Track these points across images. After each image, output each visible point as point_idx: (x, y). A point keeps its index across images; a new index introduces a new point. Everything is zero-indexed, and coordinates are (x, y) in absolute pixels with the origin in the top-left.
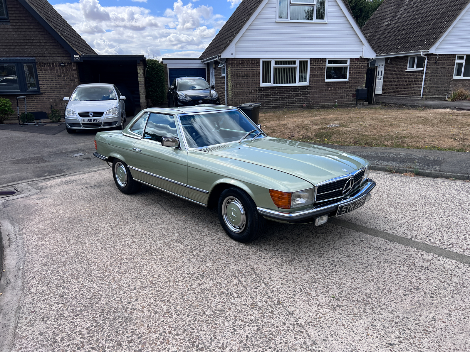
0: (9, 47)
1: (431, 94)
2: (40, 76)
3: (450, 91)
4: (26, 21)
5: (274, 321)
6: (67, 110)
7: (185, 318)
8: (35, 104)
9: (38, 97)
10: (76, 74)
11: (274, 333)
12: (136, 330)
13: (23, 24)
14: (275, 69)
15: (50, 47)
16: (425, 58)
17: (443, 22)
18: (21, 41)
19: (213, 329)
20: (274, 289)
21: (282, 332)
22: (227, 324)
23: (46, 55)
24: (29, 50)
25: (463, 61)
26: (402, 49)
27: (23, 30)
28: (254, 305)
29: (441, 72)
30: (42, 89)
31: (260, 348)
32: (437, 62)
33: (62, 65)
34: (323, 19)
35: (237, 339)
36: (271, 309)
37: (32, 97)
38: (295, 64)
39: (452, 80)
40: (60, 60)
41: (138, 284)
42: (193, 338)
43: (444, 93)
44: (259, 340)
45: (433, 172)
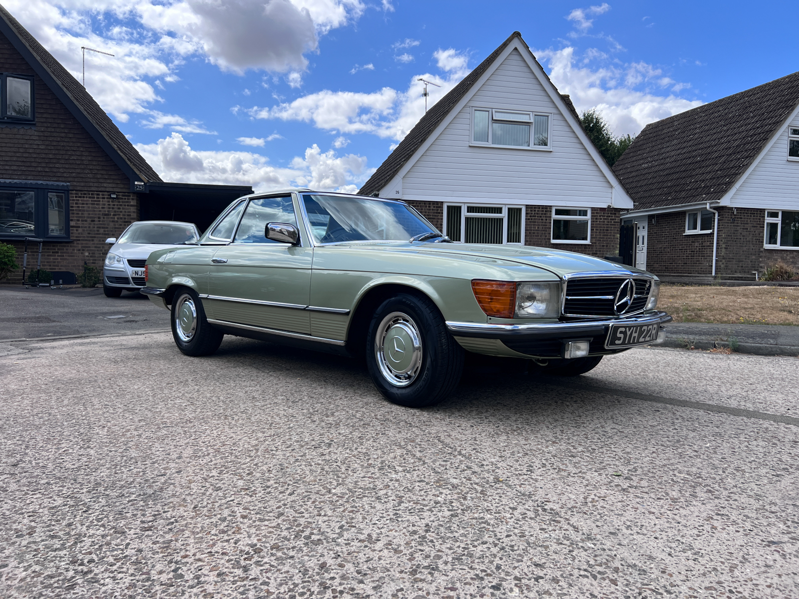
0: (28, 164)
1: (729, 271)
2: (73, 214)
3: (761, 267)
4: (62, 126)
5: (489, 505)
6: (109, 255)
7: (285, 497)
8: (57, 259)
9: (65, 246)
10: (134, 212)
11: (492, 522)
12: (164, 512)
13: (58, 130)
14: (467, 219)
15: (97, 167)
16: (714, 214)
17: (739, 159)
18: (51, 156)
19: (346, 513)
20: (484, 463)
21: (508, 520)
22: (379, 506)
23: (89, 180)
24: (61, 170)
25: (778, 220)
26: (675, 200)
27: (55, 139)
28: (441, 483)
29: (744, 236)
30: (74, 233)
31: (458, 544)
32: (734, 220)
33: (113, 196)
34: (546, 144)
35: (405, 528)
36: (479, 489)
37: (53, 246)
38: (501, 213)
39: (762, 250)
40: (111, 190)
41: (189, 451)
42: (299, 525)
43: (752, 270)
44: (456, 532)
45: (764, 345)
